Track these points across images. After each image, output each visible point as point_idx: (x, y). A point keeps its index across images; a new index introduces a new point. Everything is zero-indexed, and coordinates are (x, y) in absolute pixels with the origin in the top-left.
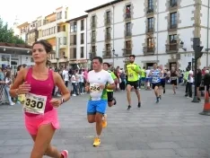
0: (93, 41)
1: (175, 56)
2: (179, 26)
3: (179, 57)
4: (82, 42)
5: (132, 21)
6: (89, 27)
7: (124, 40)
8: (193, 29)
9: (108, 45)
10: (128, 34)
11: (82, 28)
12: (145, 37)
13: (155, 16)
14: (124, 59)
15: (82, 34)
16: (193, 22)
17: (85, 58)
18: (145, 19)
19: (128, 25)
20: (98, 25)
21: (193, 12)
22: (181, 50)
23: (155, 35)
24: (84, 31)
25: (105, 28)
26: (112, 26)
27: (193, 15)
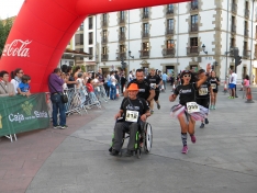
0: (105, 41)
1: (196, 59)
2: (201, 29)
3: (200, 60)
4: (91, 42)
5: (150, 22)
6: (99, 26)
7: (140, 41)
8: (214, 33)
10: (145, 35)
11: (90, 27)
12: (164, 39)
13: (176, 18)
14: (141, 61)
15: (91, 34)
16: (214, 26)
17: (94, 60)
18: (164, 20)
20: (110, 24)
21: (214, 16)
22: (202, 53)
23: (175, 37)
24: (93, 30)
25: (118, 28)
26: (127, 26)
27: (214, 19)
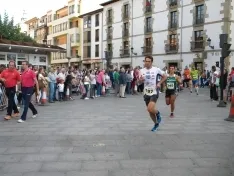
0: (110, 38)
3: (205, 56)
4: (97, 39)
5: (153, 16)
6: (105, 23)
7: (143, 37)
8: (222, 24)
9: (125, 43)
10: (148, 30)
11: (97, 24)
12: (167, 33)
13: (179, 9)
15: (97, 31)
16: (222, 16)
17: (100, 57)
18: (167, 13)
19: (148, 20)
20: (115, 20)
21: (222, 4)
22: (207, 48)
23: (178, 31)
24: (99, 27)
25: (122, 23)
26: (130, 21)
